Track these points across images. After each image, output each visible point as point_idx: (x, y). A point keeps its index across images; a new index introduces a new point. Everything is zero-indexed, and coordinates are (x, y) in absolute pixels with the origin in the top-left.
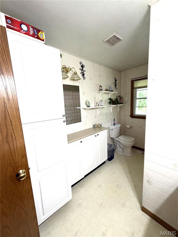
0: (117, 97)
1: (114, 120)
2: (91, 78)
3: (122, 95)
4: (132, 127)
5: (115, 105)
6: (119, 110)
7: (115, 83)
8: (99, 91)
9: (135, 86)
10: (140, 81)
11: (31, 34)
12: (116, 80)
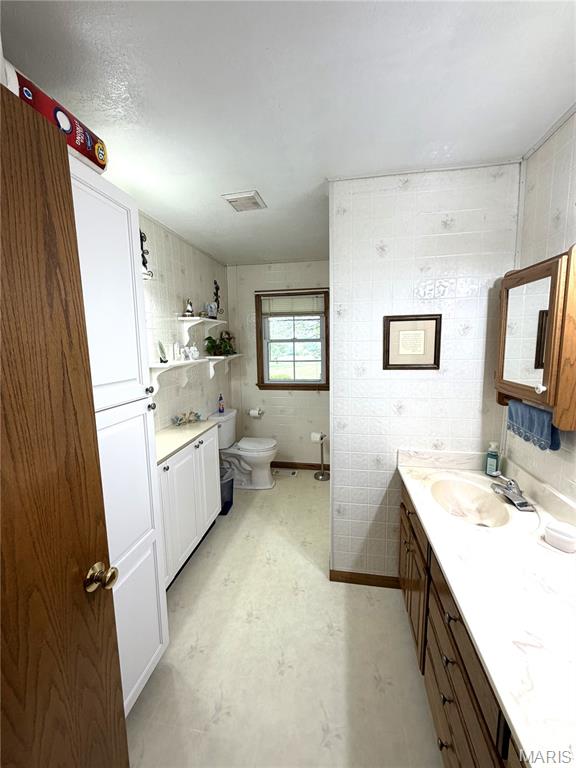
0: (222, 334)
1: (221, 399)
2: (162, 276)
3: (231, 330)
4: (263, 413)
5: (222, 357)
6: (227, 370)
7: (216, 294)
8: (184, 316)
9: (265, 309)
10: (276, 299)
11: (78, 143)
12: (217, 288)
